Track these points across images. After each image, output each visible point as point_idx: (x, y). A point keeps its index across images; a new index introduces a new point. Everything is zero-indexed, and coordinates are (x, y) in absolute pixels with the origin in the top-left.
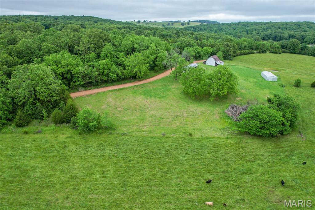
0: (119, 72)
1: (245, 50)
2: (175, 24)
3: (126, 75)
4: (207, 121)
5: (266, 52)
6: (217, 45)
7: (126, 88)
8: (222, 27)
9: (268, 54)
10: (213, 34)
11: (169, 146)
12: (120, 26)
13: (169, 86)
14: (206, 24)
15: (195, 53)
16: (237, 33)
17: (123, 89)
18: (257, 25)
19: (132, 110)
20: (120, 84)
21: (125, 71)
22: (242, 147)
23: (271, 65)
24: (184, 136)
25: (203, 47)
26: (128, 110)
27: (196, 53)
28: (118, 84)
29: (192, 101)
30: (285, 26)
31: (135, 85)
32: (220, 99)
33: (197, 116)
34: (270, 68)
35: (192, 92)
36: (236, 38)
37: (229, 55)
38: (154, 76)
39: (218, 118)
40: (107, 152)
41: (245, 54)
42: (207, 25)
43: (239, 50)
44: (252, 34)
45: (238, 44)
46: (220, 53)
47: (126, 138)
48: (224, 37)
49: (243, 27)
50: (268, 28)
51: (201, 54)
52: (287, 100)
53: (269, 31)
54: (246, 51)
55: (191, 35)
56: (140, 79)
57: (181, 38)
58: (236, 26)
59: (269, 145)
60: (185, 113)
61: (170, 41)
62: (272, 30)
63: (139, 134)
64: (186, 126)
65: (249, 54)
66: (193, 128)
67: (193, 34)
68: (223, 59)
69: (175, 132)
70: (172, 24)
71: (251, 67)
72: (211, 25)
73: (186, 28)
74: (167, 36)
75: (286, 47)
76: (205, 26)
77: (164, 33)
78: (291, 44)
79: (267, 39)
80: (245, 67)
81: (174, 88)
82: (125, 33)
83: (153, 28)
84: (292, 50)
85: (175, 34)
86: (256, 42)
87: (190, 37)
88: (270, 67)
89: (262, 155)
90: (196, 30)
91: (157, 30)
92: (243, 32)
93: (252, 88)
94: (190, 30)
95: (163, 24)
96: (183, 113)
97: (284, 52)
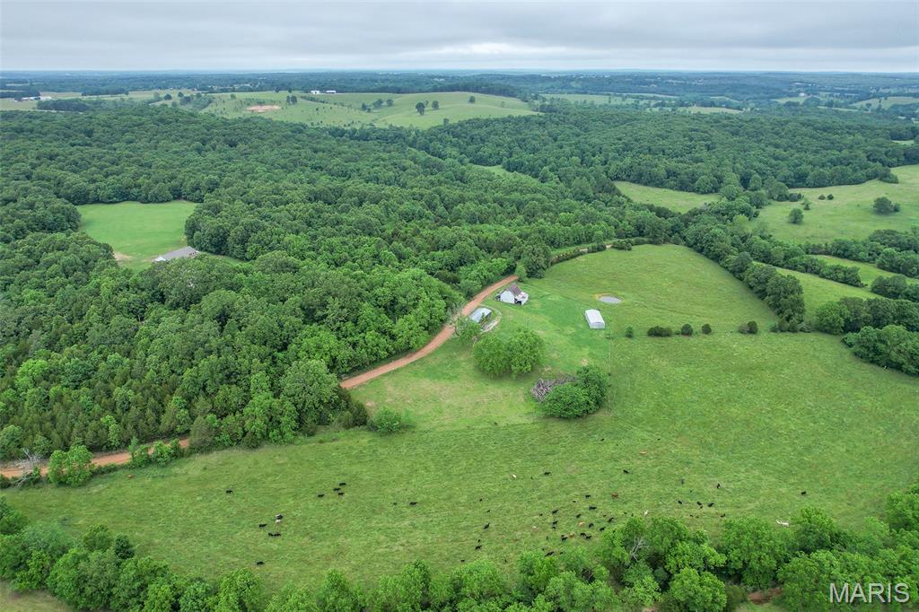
1: (568, 245)
2: (396, 99)
4: (511, 406)
9: (608, 252)
11: (477, 438)
13: (455, 357)
19: (423, 401)
22: (548, 431)
24: (490, 426)
26: (419, 402)
32: (523, 376)
33: (500, 401)
34: (605, 293)
35: (490, 370)
37: (538, 269)
39: (523, 400)
40: (420, 450)
41: (567, 259)
47: (431, 435)
50: (625, 150)
54: (569, 252)
59: (575, 425)
60: (485, 398)
62: (634, 156)
63: (442, 429)
64: (489, 414)
65: (573, 257)
66: (497, 415)
68: (527, 278)
69: (478, 423)
70: (390, 103)
71: (573, 294)
75: (643, 230)
81: (463, 361)
88: (604, 290)
89: (567, 437)
93: (566, 347)
95: (362, 101)
96: (483, 398)
97: (638, 243)
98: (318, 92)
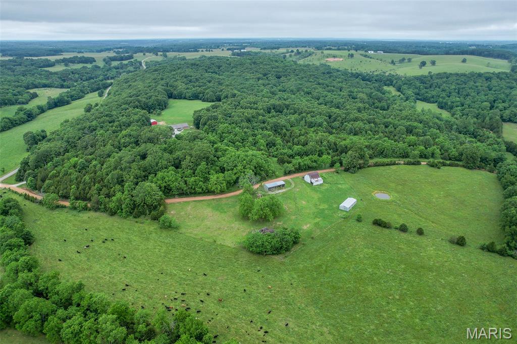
5: (418, 164)
19: (197, 219)
24: (211, 242)
33: (232, 231)
37: (353, 167)
40: (167, 241)
41: (382, 165)
46: (337, 165)
47: (181, 235)
63: (189, 235)
65: (388, 165)
98: (372, 52)
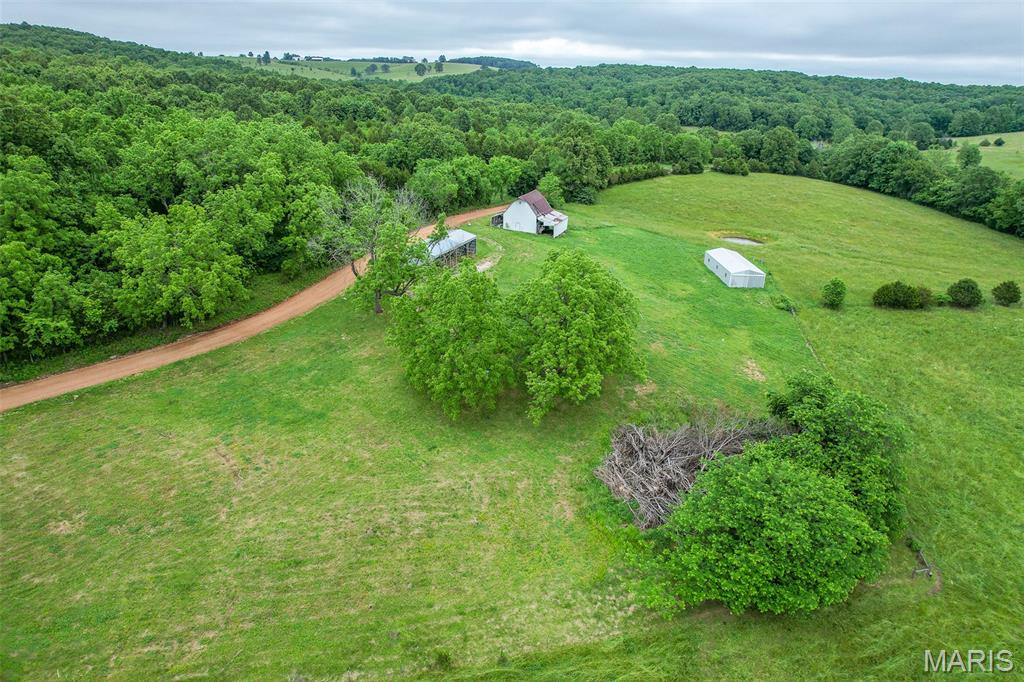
0: (88, 302)
1: (635, 162)
2: (393, 67)
3: (126, 314)
4: (522, 544)
5: (700, 170)
6: (537, 146)
7: (128, 382)
8: (550, 81)
9: (708, 176)
10: (522, 105)
12: (159, 74)
13: (343, 347)
14: (497, 69)
15: (456, 186)
16: (597, 99)
17: (106, 390)
18: (656, 77)
19: (134, 525)
20: (102, 360)
21: (120, 295)
23: (729, 219)
25: (487, 157)
26: (112, 530)
27: (460, 182)
28: (91, 362)
29: (446, 429)
30: (736, 81)
31: (177, 359)
33: (474, 520)
34: (726, 230)
35: (446, 388)
36: (597, 118)
37: (585, 185)
38: (278, 302)
41: (637, 179)
42: (499, 73)
43: (615, 165)
44: (643, 104)
45: (609, 142)
46: (550, 180)
48: (558, 116)
49: (615, 80)
50: (688, 89)
51: (482, 184)
52: (859, 414)
53: (696, 97)
54: (640, 167)
55: (444, 110)
56: (210, 323)
57: (407, 123)
58: (592, 79)
60: (413, 508)
61: (366, 132)
62: (703, 94)
64: (418, 595)
65: (648, 176)
66: (457, 600)
67: (451, 106)
68: (563, 200)
70: (386, 69)
71: (662, 228)
72: (512, 73)
73: (430, 83)
74: (355, 112)
75: (758, 152)
76: (493, 75)
77: (343, 100)
78: (773, 142)
79: (691, 120)
80: (641, 229)
81: (367, 361)
82: (170, 103)
83: (304, 83)
84: (775, 160)
85: (387, 103)
86: (667, 135)
87: (440, 118)
88: (724, 226)
90: (465, 90)
91: (319, 88)
92: (615, 97)
93: (685, 327)
94: (446, 91)
95: (352, 66)
96: (406, 509)
97: (755, 169)
98: (301, 59)
